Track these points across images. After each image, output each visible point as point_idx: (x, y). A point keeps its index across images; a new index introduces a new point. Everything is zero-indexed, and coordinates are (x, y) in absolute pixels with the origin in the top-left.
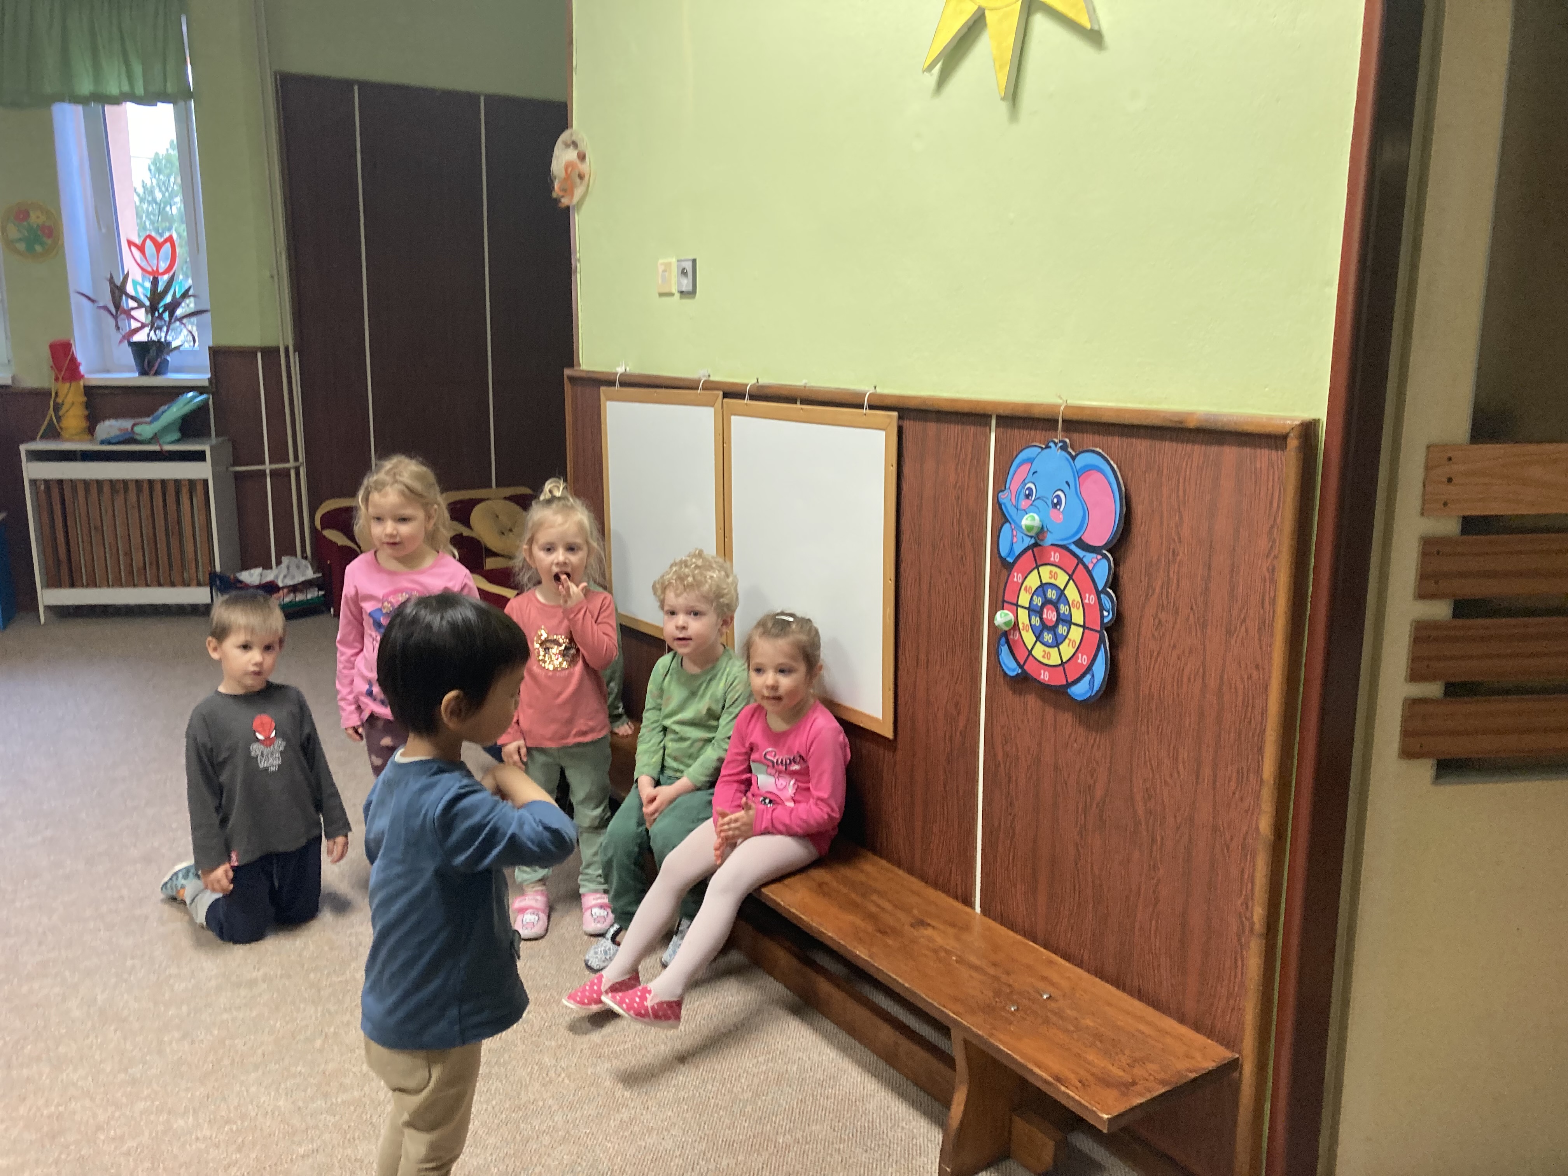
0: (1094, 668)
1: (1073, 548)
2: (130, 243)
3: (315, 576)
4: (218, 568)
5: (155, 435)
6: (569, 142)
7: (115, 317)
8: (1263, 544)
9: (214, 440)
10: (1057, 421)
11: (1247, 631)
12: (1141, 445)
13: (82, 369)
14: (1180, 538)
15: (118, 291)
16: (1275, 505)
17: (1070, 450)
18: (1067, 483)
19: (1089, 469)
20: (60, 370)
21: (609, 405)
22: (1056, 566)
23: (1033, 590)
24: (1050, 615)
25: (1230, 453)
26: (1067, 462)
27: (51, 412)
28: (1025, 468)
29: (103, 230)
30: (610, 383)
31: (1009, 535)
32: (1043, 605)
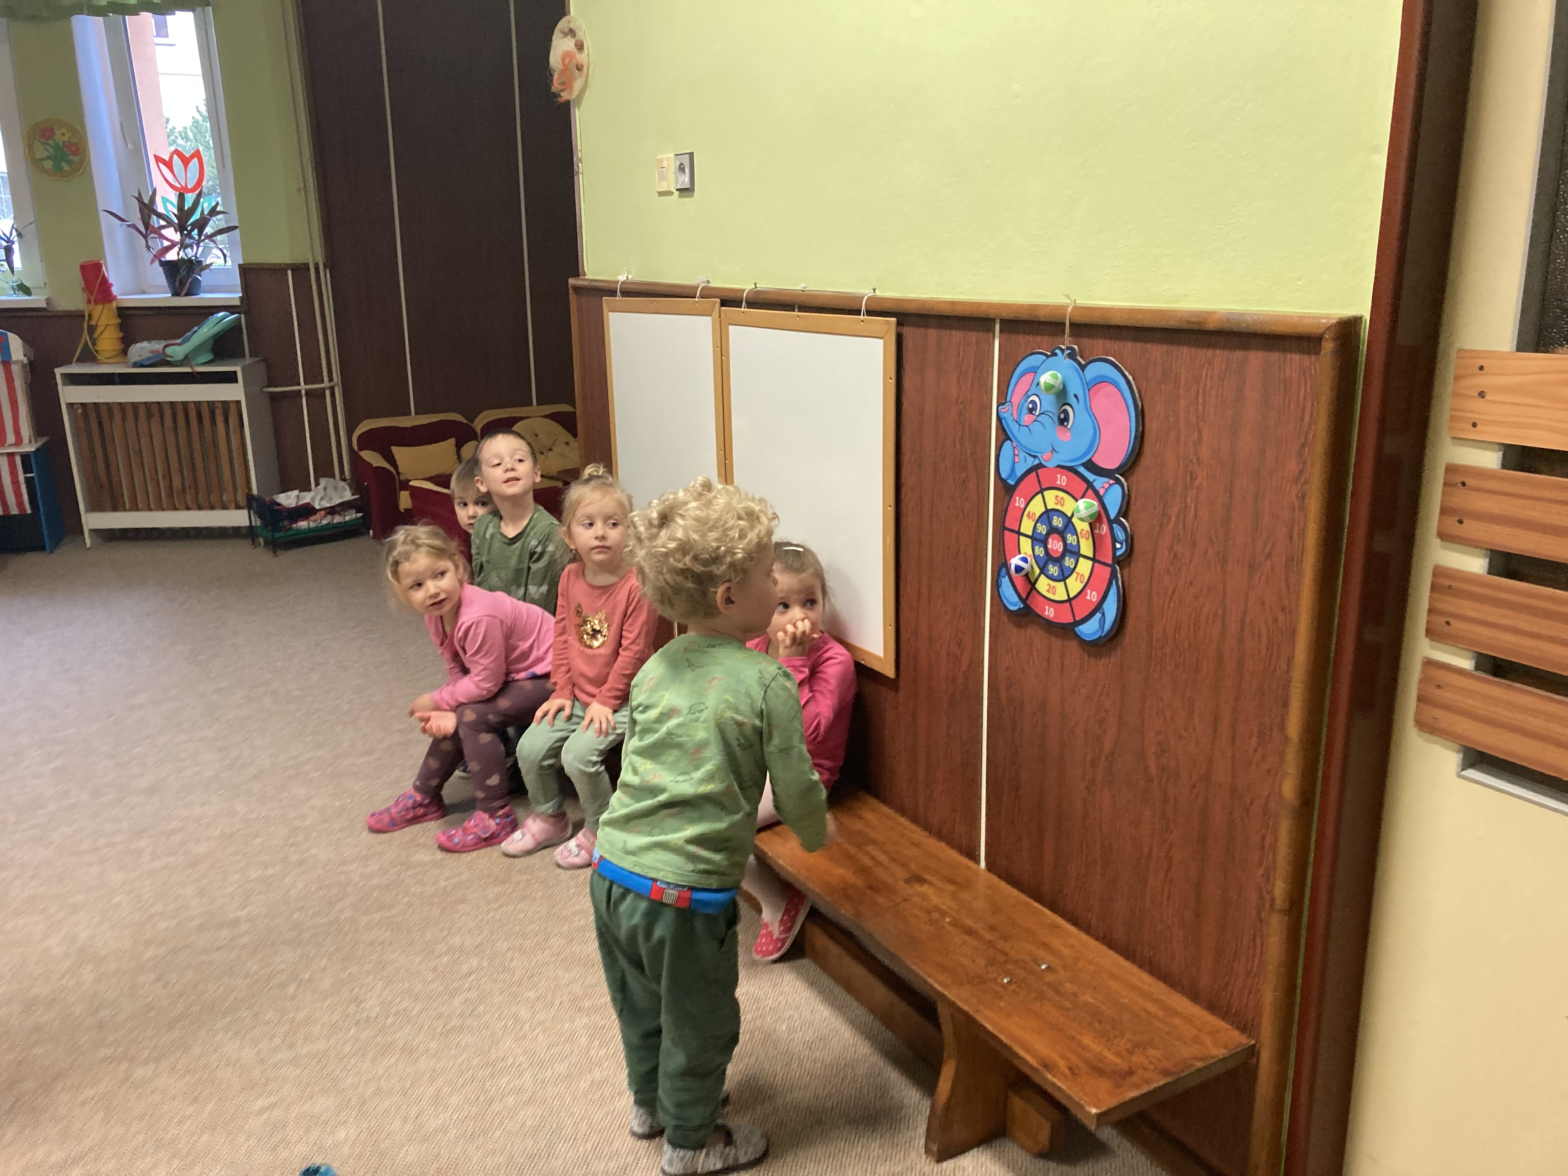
0: (1105, 606)
1: (1082, 470)
2: (158, 159)
3: (354, 497)
4: (255, 491)
5: (186, 357)
6: (567, 30)
7: (145, 237)
8: (1292, 466)
9: (248, 360)
10: (1064, 324)
11: (1272, 568)
12: (1157, 351)
13: (115, 290)
14: (1198, 459)
15: (147, 209)
16: (1307, 419)
17: (1079, 358)
18: (1074, 396)
19: (1100, 380)
20: (91, 293)
21: (612, 315)
22: (1063, 491)
23: (1037, 516)
24: (1056, 545)
25: (1256, 359)
26: (1076, 373)
27: (86, 335)
28: (1028, 378)
29: (130, 146)
30: (612, 293)
31: (1011, 453)
32: (1048, 534)
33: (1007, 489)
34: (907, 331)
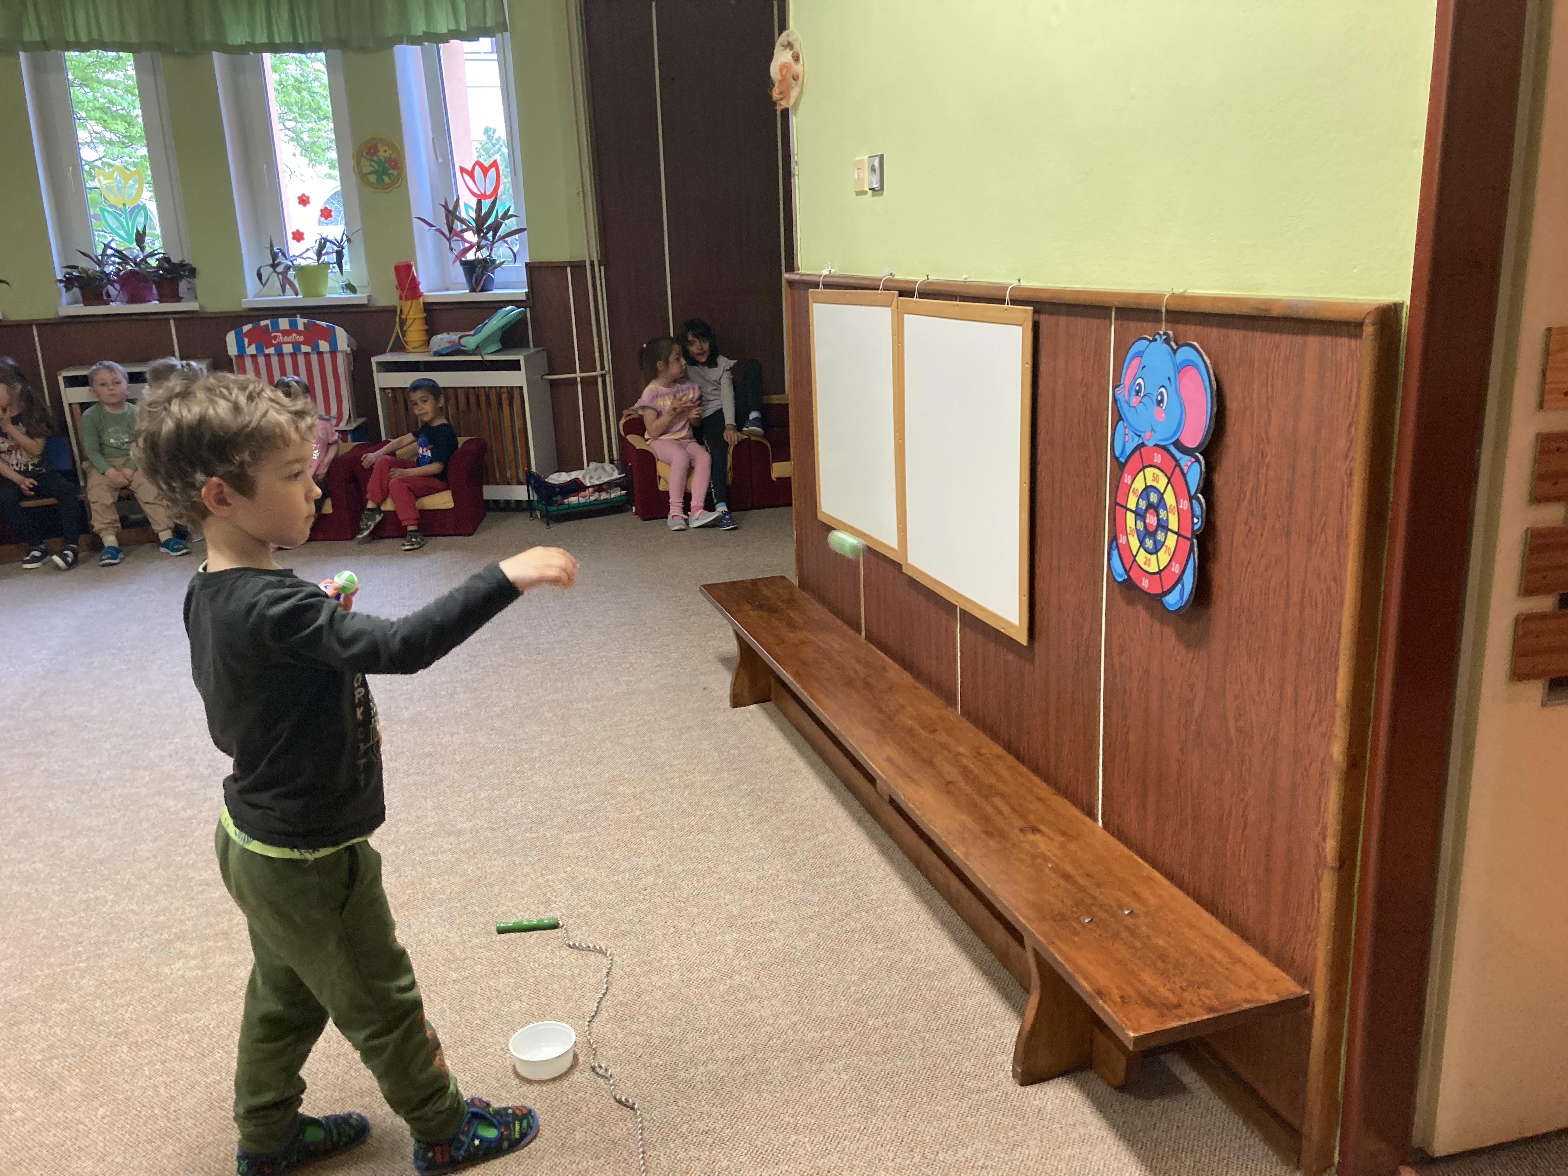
0: (1184, 578)
1: (1172, 449)
2: (463, 170)
3: (619, 476)
4: (534, 469)
5: (478, 347)
6: (786, 43)
7: (449, 240)
8: (1342, 443)
9: (532, 350)
10: (1161, 312)
11: (1326, 541)
12: (1236, 336)
13: (422, 288)
14: (1268, 439)
15: (451, 214)
16: (1354, 399)
17: (1173, 344)
18: (1169, 379)
19: (1188, 364)
20: (403, 290)
21: (815, 306)
22: (1158, 468)
23: (1140, 491)
24: (1152, 520)
25: (1313, 342)
26: (1169, 357)
27: (397, 328)
28: (1136, 361)
29: (440, 160)
30: (816, 285)
31: (1123, 433)
32: (1147, 508)
33: (1120, 466)
34: (1043, 318)
